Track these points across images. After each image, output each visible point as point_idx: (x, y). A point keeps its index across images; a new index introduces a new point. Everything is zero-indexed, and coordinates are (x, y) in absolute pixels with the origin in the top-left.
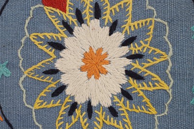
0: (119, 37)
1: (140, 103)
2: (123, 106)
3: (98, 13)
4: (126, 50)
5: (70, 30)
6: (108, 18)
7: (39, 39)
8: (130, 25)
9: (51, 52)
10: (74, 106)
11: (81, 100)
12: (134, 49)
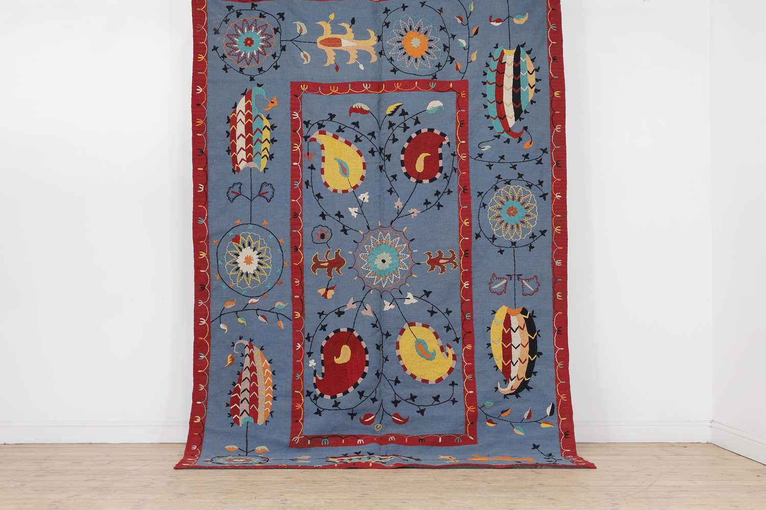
0: (256, 252)
1: (262, 272)
2: (257, 273)
3: (249, 245)
4: (258, 256)
5: (241, 250)
6: (253, 246)
7: (231, 252)
8: (259, 249)
9: (235, 257)
10: (242, 273)
11: (244, 272)
12: (261, 256)
